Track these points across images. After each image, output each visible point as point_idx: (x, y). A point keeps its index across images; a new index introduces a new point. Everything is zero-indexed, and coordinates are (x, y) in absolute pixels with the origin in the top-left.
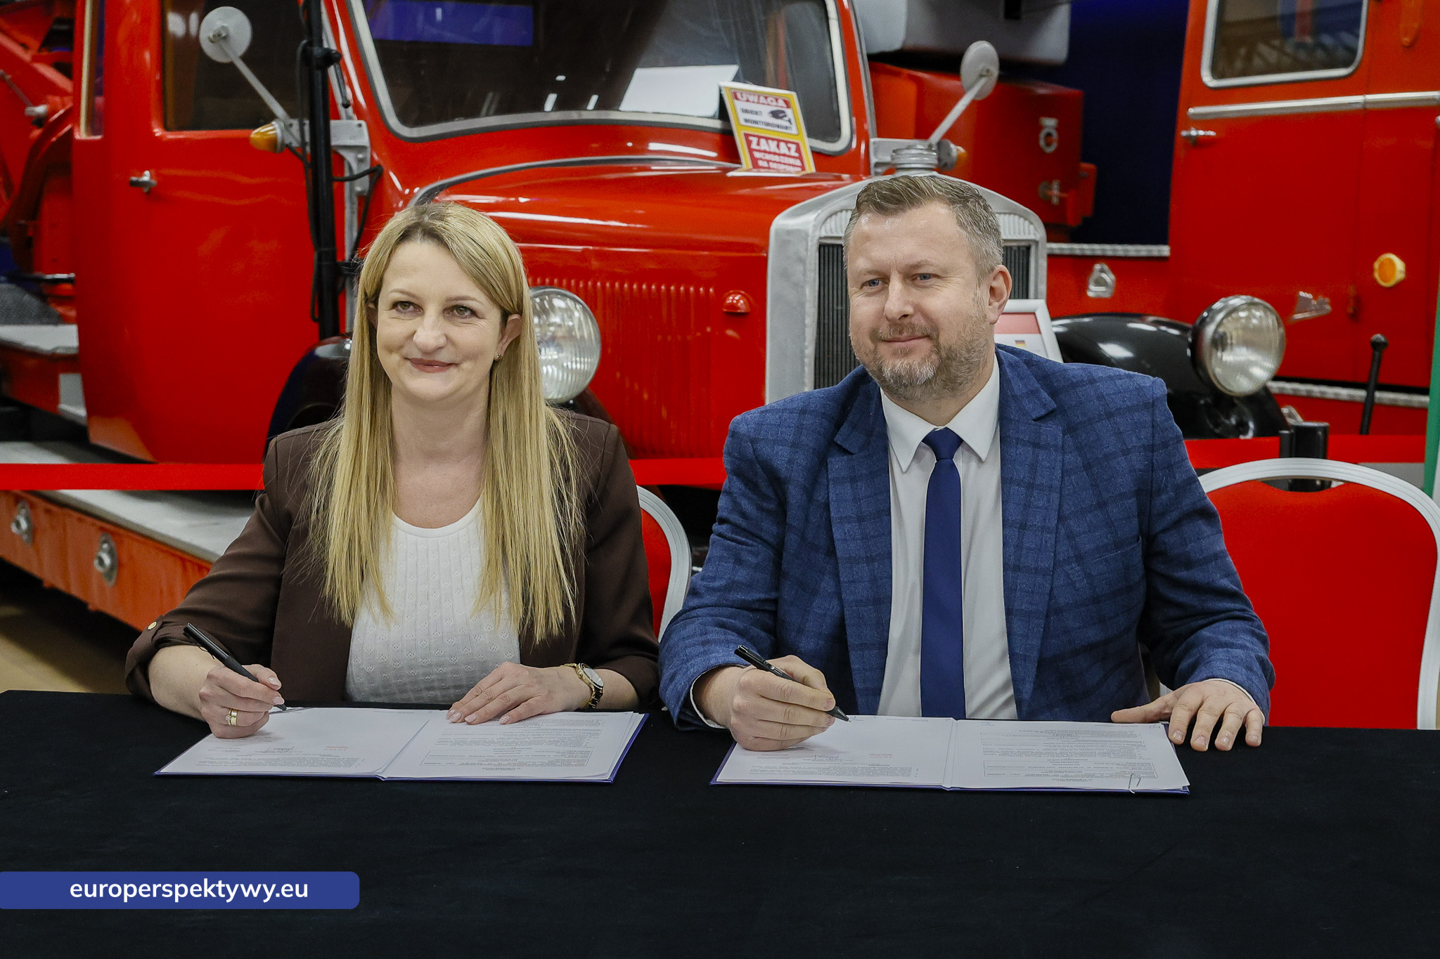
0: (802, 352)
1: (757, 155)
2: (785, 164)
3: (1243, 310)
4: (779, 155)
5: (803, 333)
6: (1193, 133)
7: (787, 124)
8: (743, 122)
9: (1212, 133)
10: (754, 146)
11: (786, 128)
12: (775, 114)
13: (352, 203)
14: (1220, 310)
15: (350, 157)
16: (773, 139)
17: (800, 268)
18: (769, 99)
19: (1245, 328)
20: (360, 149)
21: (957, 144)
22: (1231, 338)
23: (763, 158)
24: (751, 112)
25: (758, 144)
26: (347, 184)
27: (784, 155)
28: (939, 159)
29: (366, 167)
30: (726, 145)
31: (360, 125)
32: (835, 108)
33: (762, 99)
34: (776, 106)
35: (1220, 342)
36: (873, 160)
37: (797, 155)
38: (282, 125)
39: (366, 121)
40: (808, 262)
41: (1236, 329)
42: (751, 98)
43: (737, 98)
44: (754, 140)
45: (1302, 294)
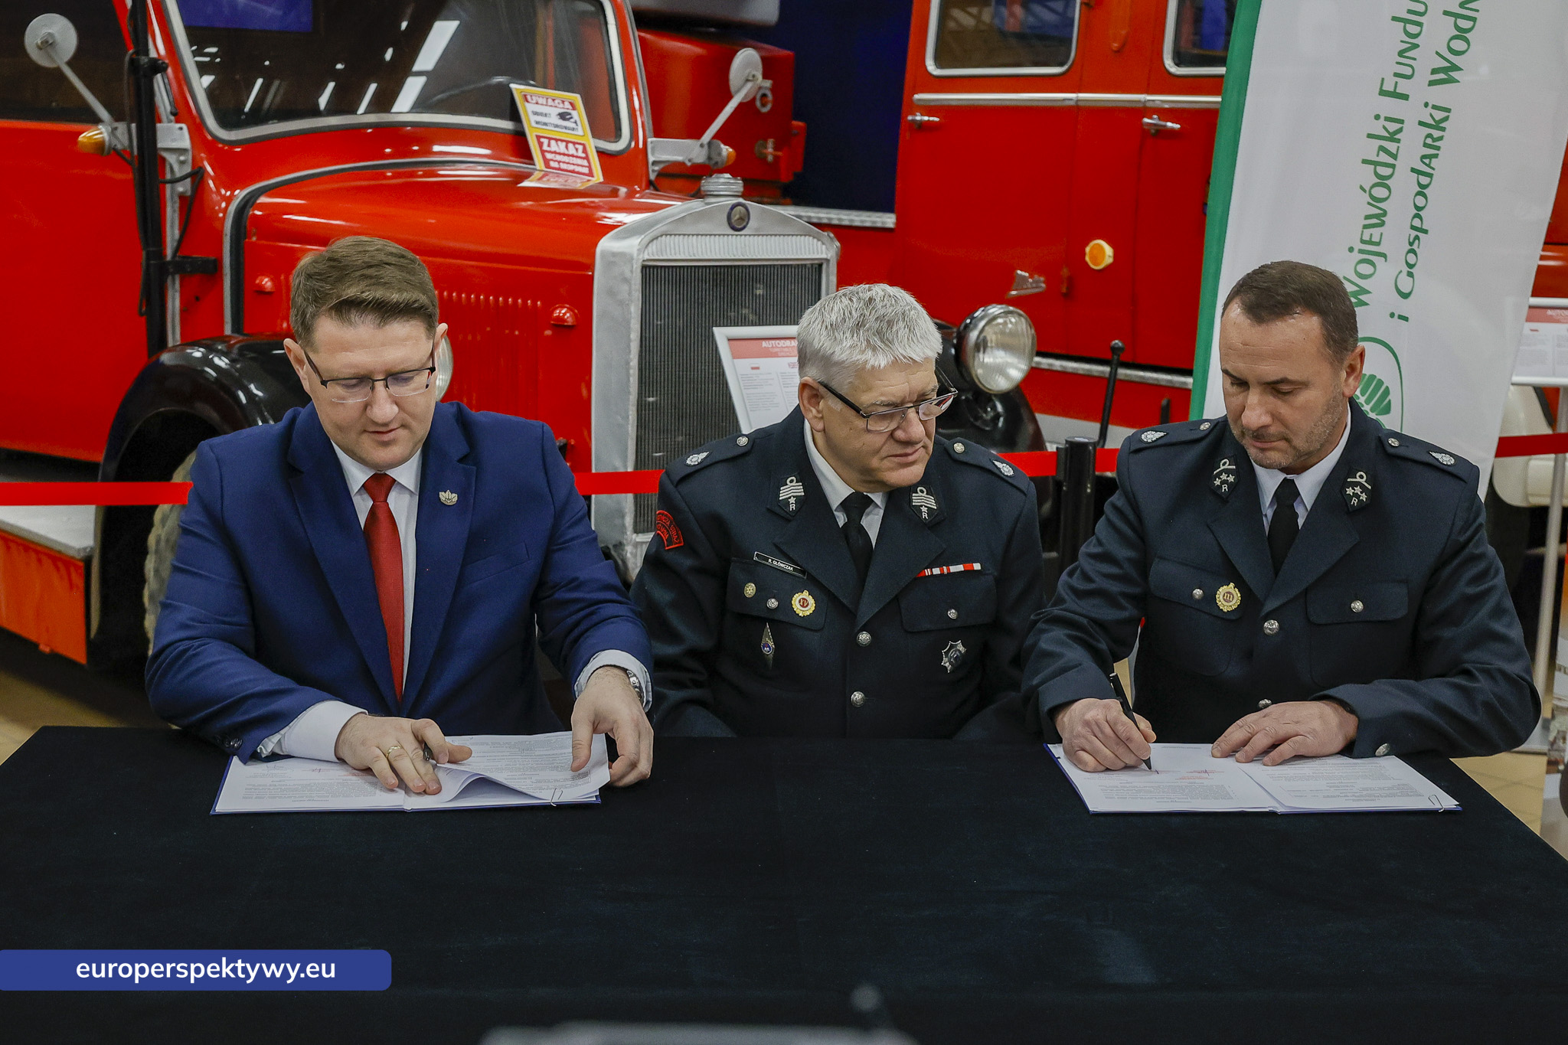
0: (629, 363)
1: (549, 156)
2: (574, 164)
3: (1001, 317)
4: (568, 155)
5: (629, 346)
6: (918, 118)
7: (574, 125)
8: (534, 125)
9: (936, 119)
10: (545, 147)
11: (573, 129)
12: (563, 116)
13: (173, 203)
14: (982, 318)
15: (171, 159)
16: (562, 141)
17: (626, 287)
18: (556, 101)
19: (1003, 333)
20: (183, 151)
21: (725, 144)
22: (992, 341)
23: (555, 159)
24: (541, 114)
25: (549, 145)
26: (168, 187)
27: (573, 156)
28: (709, 158)
29: (188, 169)
30: (519, 145)
31: (181, 129)
32: (616, 110)
33: (550, 102)
34: (563, 108)
35: (982, 345)
36: (651, 159)
37: (584, 155)
38: (110, 129)
39: (187, 124)
40: (633, 282)
41: (996, 333)
42: (540, 101)
43: (528, 101)
44: (545, 141)
45: (1019, 272)
